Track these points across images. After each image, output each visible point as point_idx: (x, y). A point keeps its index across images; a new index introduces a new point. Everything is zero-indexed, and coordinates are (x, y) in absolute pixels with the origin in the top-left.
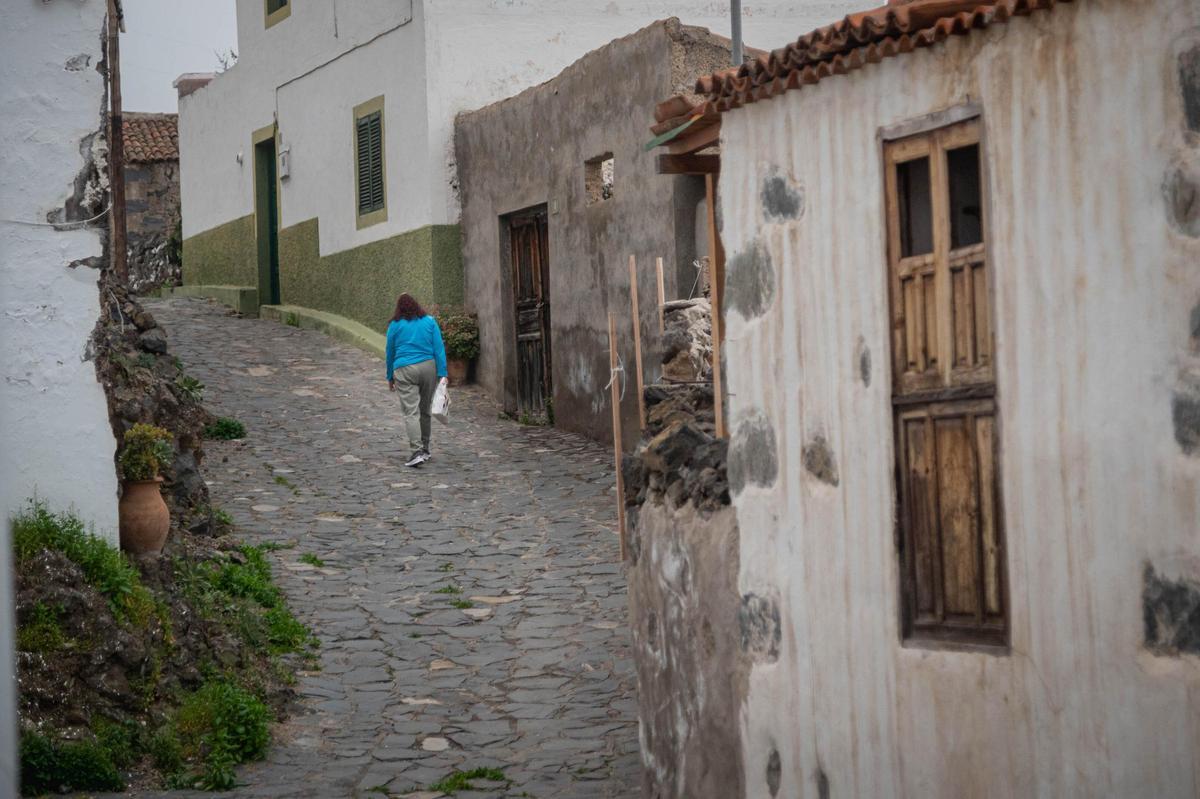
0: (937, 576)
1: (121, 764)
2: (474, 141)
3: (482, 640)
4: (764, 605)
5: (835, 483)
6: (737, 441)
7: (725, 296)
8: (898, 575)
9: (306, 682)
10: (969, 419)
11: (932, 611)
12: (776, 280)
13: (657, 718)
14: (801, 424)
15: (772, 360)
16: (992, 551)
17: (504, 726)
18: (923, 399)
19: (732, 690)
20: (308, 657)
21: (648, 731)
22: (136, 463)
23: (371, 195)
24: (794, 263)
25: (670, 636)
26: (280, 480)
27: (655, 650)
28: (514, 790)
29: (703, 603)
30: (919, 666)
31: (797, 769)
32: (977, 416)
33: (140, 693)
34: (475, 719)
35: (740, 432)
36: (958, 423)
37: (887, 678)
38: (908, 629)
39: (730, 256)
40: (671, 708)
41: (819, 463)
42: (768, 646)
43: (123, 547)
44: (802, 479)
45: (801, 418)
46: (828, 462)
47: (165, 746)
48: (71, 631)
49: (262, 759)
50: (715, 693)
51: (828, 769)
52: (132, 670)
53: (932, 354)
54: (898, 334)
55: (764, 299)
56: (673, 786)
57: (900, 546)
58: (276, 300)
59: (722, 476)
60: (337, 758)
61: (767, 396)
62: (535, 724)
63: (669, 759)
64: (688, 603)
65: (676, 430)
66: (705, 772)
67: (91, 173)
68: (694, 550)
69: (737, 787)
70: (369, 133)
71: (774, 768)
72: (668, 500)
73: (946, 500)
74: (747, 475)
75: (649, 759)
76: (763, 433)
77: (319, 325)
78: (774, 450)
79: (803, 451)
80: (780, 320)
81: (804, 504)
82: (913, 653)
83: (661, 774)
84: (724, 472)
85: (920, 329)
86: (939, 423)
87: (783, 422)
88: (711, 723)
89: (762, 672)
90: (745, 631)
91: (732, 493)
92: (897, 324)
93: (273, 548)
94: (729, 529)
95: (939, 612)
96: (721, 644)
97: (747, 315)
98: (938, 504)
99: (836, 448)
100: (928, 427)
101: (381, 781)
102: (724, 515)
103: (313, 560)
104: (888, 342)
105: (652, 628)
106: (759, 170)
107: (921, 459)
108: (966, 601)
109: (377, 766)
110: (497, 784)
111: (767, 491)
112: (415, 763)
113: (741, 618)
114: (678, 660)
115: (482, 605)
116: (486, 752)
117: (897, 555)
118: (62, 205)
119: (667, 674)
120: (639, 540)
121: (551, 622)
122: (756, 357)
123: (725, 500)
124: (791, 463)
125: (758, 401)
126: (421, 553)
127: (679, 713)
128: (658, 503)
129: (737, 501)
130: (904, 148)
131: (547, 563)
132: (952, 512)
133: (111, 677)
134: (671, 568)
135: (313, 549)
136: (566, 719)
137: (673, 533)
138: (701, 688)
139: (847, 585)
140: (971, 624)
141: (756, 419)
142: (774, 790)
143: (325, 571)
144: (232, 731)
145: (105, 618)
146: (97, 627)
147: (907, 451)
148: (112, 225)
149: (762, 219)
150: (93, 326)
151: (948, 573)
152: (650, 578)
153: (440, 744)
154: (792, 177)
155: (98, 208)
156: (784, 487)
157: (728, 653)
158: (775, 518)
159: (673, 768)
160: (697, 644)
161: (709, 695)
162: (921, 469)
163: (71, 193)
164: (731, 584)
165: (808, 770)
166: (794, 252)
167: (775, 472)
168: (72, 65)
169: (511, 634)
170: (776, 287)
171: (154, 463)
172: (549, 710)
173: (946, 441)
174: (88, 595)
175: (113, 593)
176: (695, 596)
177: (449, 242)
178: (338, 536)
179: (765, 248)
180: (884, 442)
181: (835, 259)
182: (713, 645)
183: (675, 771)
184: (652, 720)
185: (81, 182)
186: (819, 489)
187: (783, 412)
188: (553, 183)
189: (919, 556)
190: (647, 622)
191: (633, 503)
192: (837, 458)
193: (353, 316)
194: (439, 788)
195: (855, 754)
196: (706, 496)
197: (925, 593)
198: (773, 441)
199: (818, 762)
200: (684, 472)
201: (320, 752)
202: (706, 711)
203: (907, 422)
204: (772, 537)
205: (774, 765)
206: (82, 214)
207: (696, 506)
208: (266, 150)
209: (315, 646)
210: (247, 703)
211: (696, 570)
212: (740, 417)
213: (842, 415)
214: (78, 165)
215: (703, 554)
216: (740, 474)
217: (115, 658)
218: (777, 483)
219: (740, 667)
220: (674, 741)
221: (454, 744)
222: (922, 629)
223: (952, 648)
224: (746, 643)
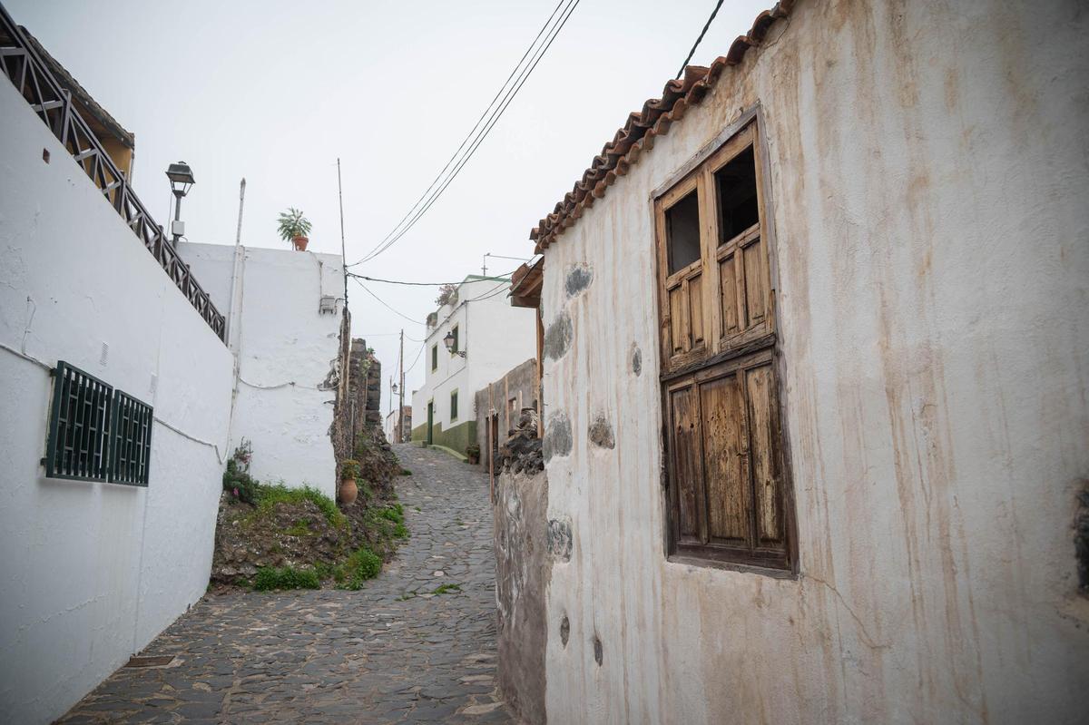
0: (702, 507)
1: (321, 578)
2: (480, 398)
3: (464, 536)
4: (562, 527)
5: (612, 447)
6: (549, 431)
7: (544, 351)
8: (664, 508)
9: (402, 549)
10: (739, 376)
11: (697, 535)
12: (574, 333)
13: (504, 584)
14: (588, 412)
15: (570, 378)
16: (768, 483)
17: (464, 567)
18: (690, 370)
19: (542, 576)
20: (405, 540)
21: (499, 590)
22: (346, 472)
23: (454, 414)
24: (586, 314)
25: (511, 541)
26: (418, 487)
27: (504, 548)
28: (462, 594)
29: (527, 525)
30: (685, 578)
31: (580, 632)
32: (747, 371)
33: (335, 552)
34: (455, 564)
35: (550, 426)
36: (727, 381)
37: (653, 582)
38: (672, 548)
39: (546, 328)
40: (510, 579)
41: (601, 435)
42: (564, 552)
43: (337, 500)
44: (588, 447)
45: (589, 408)
46: (607, 434)
47: (339, 572)
48: (311, 529)
49: (376, 578)
50: (532, 576)
51: (602, 639)
52: (333, 544)
53: (698, 335)
54: (666, 331)
55: (566, 344)
56: (510, 621)
57: (666, 485)
58: (431, 444)
59: (540, 455)
60: (402, 578)
61: (567, 401)
62: (476, 567)
63: (509, 607)
64: (520, 524)
65: (518, 436)
66: (525, 620)
67: (333, 372)
68: (524, 496)
69: (543, 634)
70: (454, 398)
71: (565, 628)
72: (512, 471)
73: (713, 447)
74: (554, 450)
75: (499, 605)
76: (563, 423)
77: (440, 449)
78: (570, 433)
79: (590, 429)
80: (576, 353)
81: (589, 463)
82: (679, 567)
83: (504, 614)
84: (541, 452)
85: (686, 320)
86: (704, 387)
87: (576, 415)
88: (529, 593)
89: (559, 567)
90: (550, 542)
91: (545, 462)
92: (665, 323)
93: (407, 505)
94: (543, 483)
95: (704, 536)
96: (536, 548)
97: (555, 358)
98: (703, 450)
99: (614, 424)
100: (695, 390)
101: (413, 590)
102: (540, 476)
103: (418, 509)
104: (657, 338)
105: (503, 537)
106: (564, 272)
107: (686, 418)
108: (736, 528)
109: (416, 582)
110: (456, 591)
111: (565, 458)
112: (429, 581)
113: (548, 534)
114: (514, 554)
115: (467, 524)
116: (456, 577)
117: (664, 492)
118: (322, 382)
119: (509, 562)
120: (498, 493)
121: (489, 530)
122: (561, 380)
123: (541, 467)
124: (581, 438)
125: (561, 405)
126: (452, 508)
127: (514, 583)
128: (508, 472)
129: (547, 466)
130: (673, 195)
131: (489, 512)
132: (721, 454)
133: (324, 546)
134: (512, 506)
135: (419, 505)
136: (487, 565)
137: (514, 487)
138: (525, 572)
139: (620, 513)
140: (741, 547)
141: (559, 417)
142: (565, 642)
143: (422, 513)
144: (365, 567)
145: (324, 525)
146: (321, 528)
147: (673, 415)
148: (341, 391)
149: (565, 299)
150: (330, 424)
151: (714, 504)
152: (502, 512)
153: (441, 573)
154: (585, 264)
155: (335, 384)
156: (576, 454)
157: (540, 554)
158: (570, 474)
159: (510, 613)
160: (524, 547)
161: (529, 576)
162: (686, 426)
163: (325, 379)
164: (543, 514)
165: (588, 635)
166: (586, 307)
167: (570, 446)
168: (329, 336)
169: (474, 534)
170: (574, 336)
171: (352, 472)
172: (482, 561)
173: (713, 399)
174: (319, 517)
175: (328, 516)
176: (524, 521)
177: (473, 426)
178: (428, 502)
179: (567, 315)
180: (653, 411)
181: (615, 297)
182: (532, 549)
183: (511, 614)
184: (501, 585)
185: (330, 375)
186: (600, 452)
187: (577, 409)
188: (500, 408)
189: (683, 493)
190: (501, 534)
191: (497, 474)
192: (615, 429)
193: (449, 447)
194: (435, 592)
195: (623, 634)
196: (531, 467)
197: (689, 521)
198: (570, 428)
199: (595, 631)
200: (521, 456)
201: (397, 576)
202: (527, 585)
203: (672, 393)
204: (569, 486)
205: (565, 626)
206: (329, 386)
207: (526, 472)
208: (431, 405)
209: (409, 536)
210: (372, 557)
211: (524, 507)
212: (550, 417)
213: (618, 399)
214: (329, 369)
215: (528, 498)
216: (550, 450)
217: (326, 539)
218: (572, 453)
219: (547, 563)
220: (511, 598)
221: (445, 574)
222: (686, 549)
223: (721, 567)
224: (551, 548)
